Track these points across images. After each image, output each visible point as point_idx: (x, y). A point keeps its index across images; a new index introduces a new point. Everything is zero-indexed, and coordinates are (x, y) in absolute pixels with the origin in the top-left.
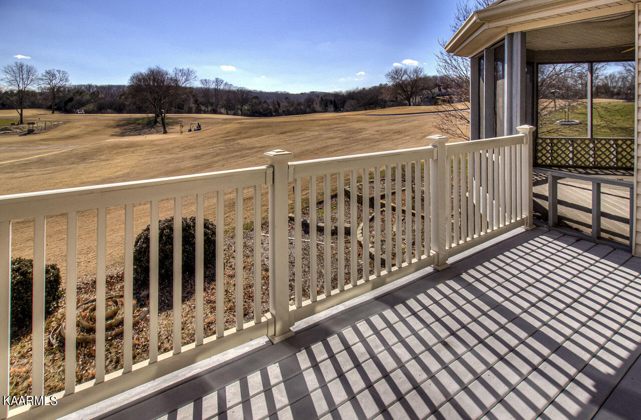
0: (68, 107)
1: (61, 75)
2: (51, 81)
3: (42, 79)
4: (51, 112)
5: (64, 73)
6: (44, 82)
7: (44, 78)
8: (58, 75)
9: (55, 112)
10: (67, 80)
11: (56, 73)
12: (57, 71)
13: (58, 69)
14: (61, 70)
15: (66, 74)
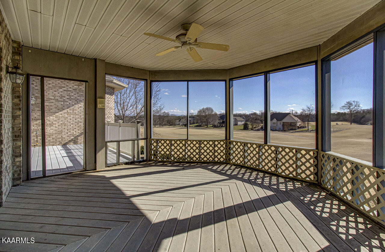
0: (361, 121)
1: (355, 103)
2: (350, 107)
3: (345, 107)
4: (350, 123)
5: (357, 102)
6: (346, 108)
7: (346, 106)
8: (353, 104)
9: (352, 124)
10: (359, 106)
11: (352, 102)
12: (353, 101)
13: (354, 100)
14: (355, 101)
15: (358, 103)
